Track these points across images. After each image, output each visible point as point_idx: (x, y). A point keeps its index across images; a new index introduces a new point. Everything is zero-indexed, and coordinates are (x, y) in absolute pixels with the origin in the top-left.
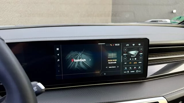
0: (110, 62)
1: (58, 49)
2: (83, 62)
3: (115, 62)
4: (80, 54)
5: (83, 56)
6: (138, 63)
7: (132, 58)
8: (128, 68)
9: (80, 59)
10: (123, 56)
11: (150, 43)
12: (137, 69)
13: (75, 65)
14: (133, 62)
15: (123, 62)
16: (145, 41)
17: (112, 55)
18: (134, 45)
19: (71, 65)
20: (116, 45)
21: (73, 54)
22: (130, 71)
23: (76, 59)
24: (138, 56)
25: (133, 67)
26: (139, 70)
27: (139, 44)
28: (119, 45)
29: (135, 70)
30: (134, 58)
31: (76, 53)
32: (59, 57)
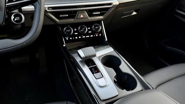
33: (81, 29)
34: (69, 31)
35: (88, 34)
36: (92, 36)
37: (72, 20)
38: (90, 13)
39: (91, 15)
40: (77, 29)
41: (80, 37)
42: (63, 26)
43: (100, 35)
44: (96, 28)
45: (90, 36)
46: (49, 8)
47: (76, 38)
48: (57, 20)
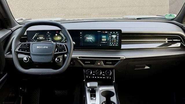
0: (103, 40)
1: (81, 33)
2: (91, 39)
3: (105, 40)
4: (90, 35)
5: (91, 36)
6: (116, 41)
7: (113, 39)
8: (111, 43)
9: (90, 37)
10: (109, 38)
11: (122, 32)
12: (116, 44)
13: (87, 40)
14: (114, 41)
15: (109, 40)
16: (120, 31)
17: (104, 37)
18: (114, 32)
19: (86, 40)
20: (106, 32)
21: (87, 35)
22: (112, 44)
23: (88, 37)
24: (116, 38)
25: (114, 43)
26: (117, 44)
27: (117, 32)
28: (107, 32)
29: (115, 45)
30: (114, 39)
31: (88, 35)
32: (81, 36)
33: (97, 72)
34: (89, 72)
35: (102, 76)
36: (104, 78)
37: (92, 66)
38: (105, 62)
39: (105, 64)
40: (95, 72)
41: (96, 77)
42: (86, 68)
43: (110, 78)
44: (108, 72)
45: (103, 78)
46: (79, 57)
47: (93, 77)
48: (83, 65)
